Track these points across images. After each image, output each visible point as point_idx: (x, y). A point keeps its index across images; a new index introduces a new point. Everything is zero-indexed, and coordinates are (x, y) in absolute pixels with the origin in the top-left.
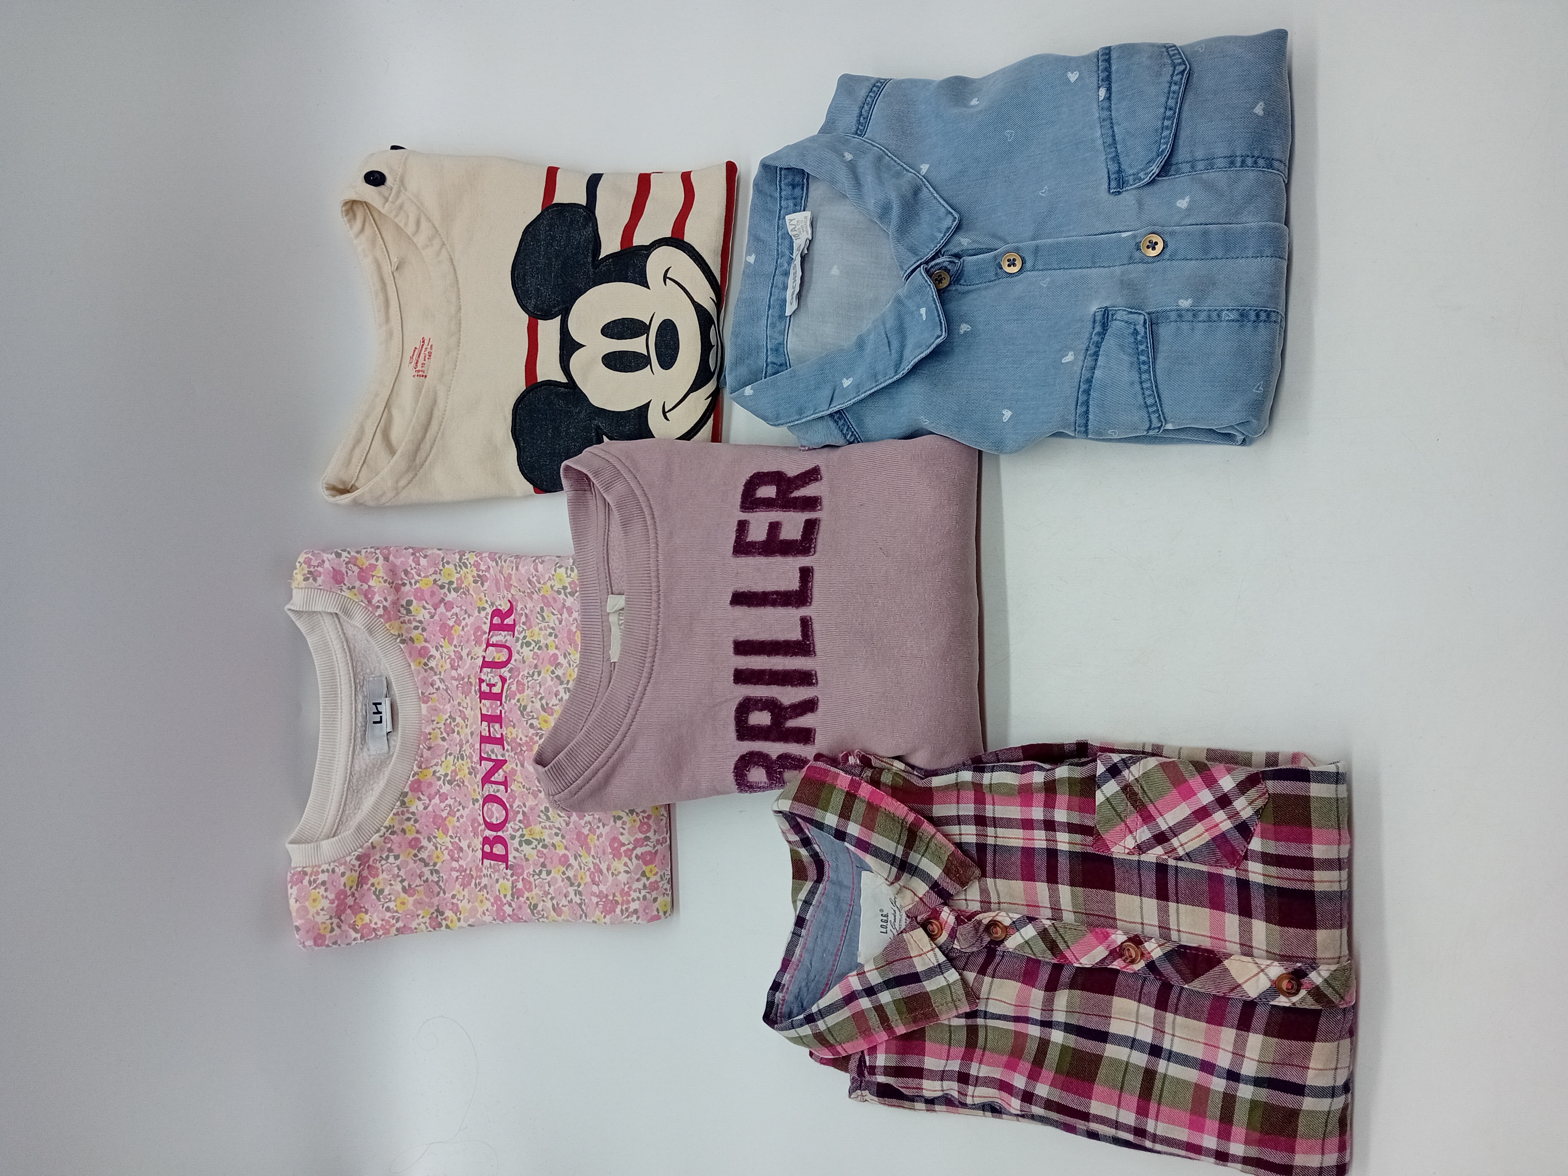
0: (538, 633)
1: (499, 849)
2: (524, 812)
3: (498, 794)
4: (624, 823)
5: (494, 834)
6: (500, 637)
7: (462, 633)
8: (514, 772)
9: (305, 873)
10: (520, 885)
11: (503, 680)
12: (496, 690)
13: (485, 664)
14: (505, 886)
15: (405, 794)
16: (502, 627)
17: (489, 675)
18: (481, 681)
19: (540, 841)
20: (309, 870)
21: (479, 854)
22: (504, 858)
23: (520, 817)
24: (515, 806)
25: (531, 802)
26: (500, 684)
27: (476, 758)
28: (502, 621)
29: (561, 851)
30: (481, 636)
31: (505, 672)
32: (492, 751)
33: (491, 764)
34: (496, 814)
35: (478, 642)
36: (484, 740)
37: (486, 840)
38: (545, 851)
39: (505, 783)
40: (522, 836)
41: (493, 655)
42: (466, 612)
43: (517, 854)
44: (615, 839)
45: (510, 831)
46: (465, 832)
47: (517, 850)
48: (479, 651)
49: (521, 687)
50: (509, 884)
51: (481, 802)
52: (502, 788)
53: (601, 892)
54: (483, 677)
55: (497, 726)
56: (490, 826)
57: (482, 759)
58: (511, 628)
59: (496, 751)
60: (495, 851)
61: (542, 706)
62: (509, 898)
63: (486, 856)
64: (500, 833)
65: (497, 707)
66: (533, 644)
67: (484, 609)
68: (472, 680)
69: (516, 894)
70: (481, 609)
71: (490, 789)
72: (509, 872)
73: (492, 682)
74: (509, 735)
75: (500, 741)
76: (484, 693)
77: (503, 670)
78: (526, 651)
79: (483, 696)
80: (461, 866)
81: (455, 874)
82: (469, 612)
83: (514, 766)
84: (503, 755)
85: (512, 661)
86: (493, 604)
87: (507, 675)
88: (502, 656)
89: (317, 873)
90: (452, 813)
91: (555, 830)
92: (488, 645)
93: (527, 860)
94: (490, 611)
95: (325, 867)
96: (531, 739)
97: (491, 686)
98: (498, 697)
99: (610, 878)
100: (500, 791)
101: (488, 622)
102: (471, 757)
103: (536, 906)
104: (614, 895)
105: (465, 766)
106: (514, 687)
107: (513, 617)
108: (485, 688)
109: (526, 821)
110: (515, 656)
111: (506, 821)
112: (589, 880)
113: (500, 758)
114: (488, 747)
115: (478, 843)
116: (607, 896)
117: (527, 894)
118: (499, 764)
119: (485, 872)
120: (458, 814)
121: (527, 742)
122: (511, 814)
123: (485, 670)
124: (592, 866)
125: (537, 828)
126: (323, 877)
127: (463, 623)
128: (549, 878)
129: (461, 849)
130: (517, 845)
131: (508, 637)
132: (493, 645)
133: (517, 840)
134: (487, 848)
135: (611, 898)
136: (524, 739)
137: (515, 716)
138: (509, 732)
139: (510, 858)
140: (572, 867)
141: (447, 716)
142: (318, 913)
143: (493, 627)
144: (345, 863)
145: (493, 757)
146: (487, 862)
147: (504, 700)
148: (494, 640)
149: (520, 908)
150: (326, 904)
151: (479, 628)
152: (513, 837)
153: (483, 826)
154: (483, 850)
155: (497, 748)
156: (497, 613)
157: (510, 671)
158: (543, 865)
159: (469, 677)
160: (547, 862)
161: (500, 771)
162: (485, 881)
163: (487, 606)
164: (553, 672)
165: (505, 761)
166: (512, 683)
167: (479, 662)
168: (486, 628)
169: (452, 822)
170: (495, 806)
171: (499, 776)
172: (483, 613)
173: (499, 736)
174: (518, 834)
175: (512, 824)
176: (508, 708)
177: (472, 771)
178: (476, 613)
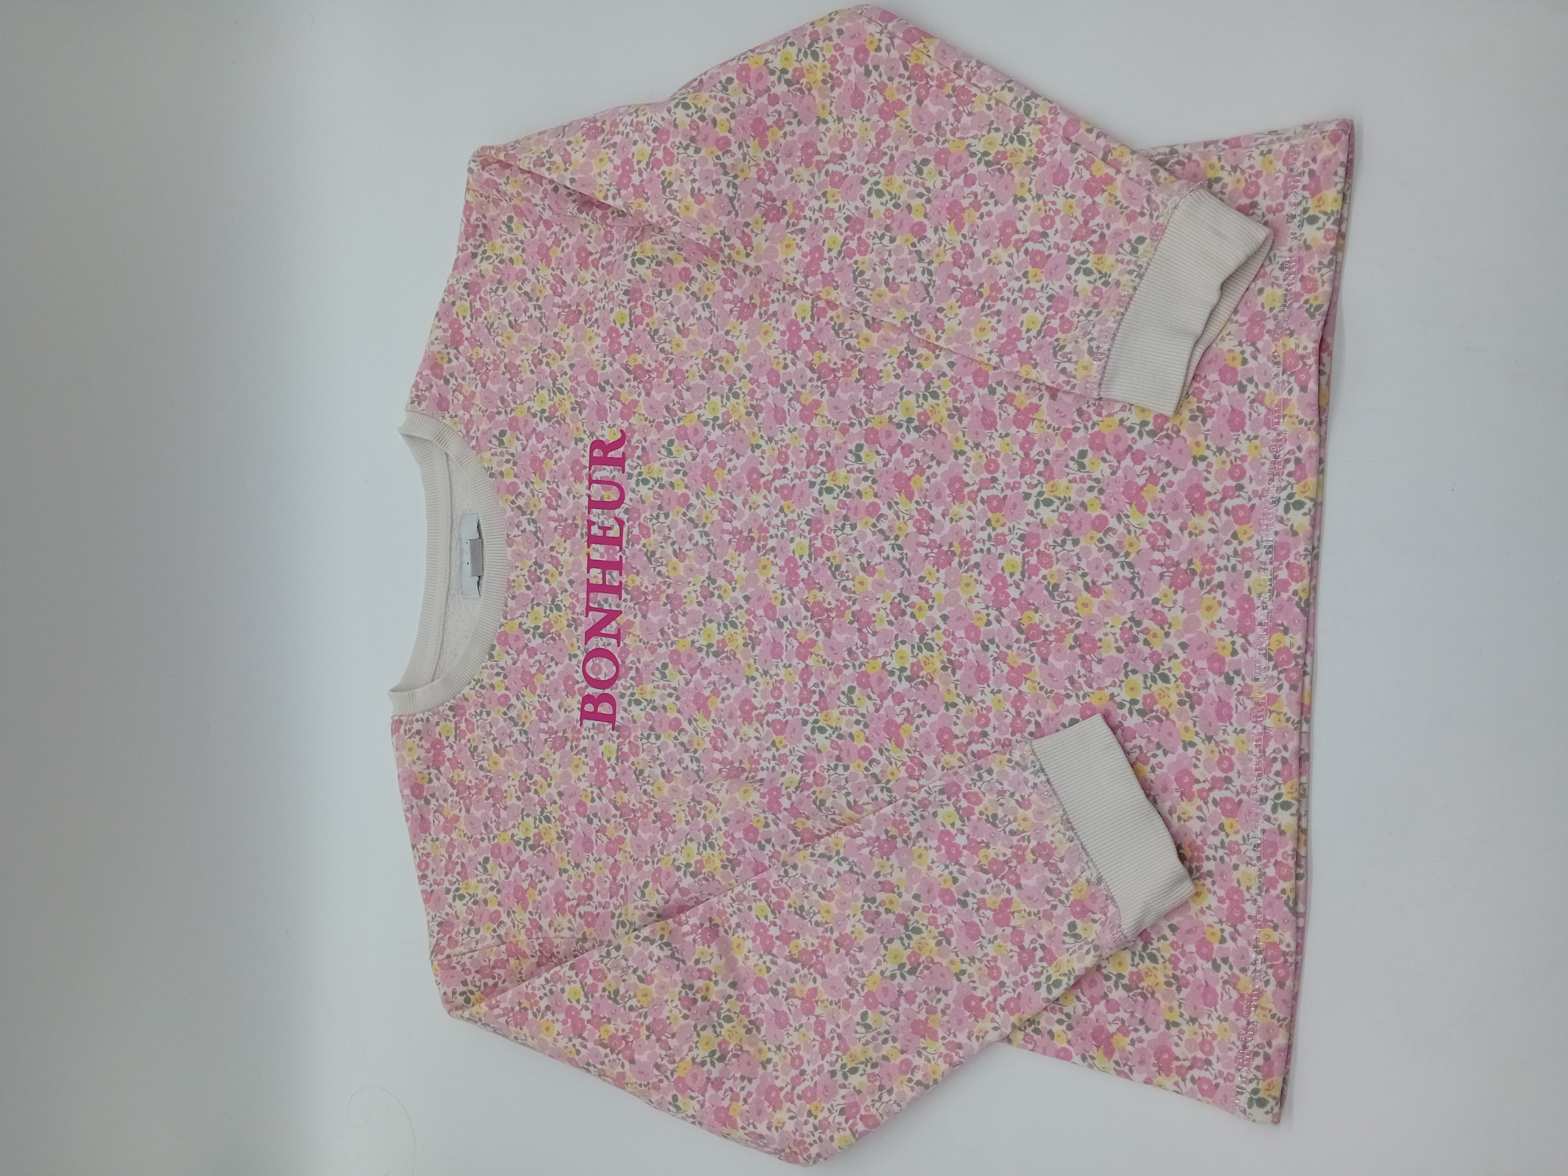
0: (657, 469)
1: (605, 708)
2: (637, 669)
3: (609, 648)
4: (758, 685)
5: (601, 691)
6: (604, 472)
7: (555, 468)
8: (630, 624)
9: (401, 722)
10: (626, 749)
11: (621, 523)
12: (614, 533)
13: (593, 505)
14: (609, 748)
15: (493, 647)
16: (604, 461)
17: (597, 515)
18: (591, 523)
19: (649, 702)
20: (404, 719)
21: (577, 714)
22: (610, 719)
23: (633, 673)
24: (628, 661)
25: (646, 658)
26: (617, 527)
27: (580, 608)
28: (606, 453)
29: (672, 714)
30: (581, 471)
31: (619, 512)
32: (606, 601)
33: (603, 615)
34: (605, 669)
35: (578, 478)
36: (592, 588)
37: (587, 699)
38: (654, 713)
39: (617, 637)
40: (633, 694)
41: (599, 493)
42: (559, 443)
43: (625, 715)
44: (747, 701)
45: (620, 688)
46: (556, 690)
47: (625, 710)
48: (582, 488)
49: (645, 531)
50: (615, 746)
51: (582, 657)
52: (614, 641)
53: (725, 758)
54: (594, 519)
55: (615, 573)
56: (593, 682)
57: (589, 609)
58: (620, 463)
59: (611, 602)
60: (600, 709)
61: (674, 551)
62: (613, 761)
63: (585, 715)
64: (607, 691)
65: (615, 553)
66: (652, 482)
67: (582, 440)
68: (579, 521)
69: (621, 757)
70: (578, 440)
71: (597, 642)
72: (615, 733)
73: (606, 524)
74: (630, 584)
75: (617, 590)
76: (595, 536)
77: (617, 511)
78: (643, 489)
79: (592, 540)
80: (550, 728)
81: (543, 736)
82: (563, 443)
83: (631, 617)
84: (618, 606)
85: (627, 501)
86: (592, 434)
87: (624, 517)
88: (612, 495)
89: (412, 722)
90: (541, 670)
91: (669, 690)
92: (591, 482)
93: (635, 722)
94: (588, 442)
95: (419, 716)
96: (659, 588)
97: (605, 529)
98: (617, 541)
99: (738, 744)
100: (612, 645)
101: (587, 454)
102: (572, 607)
103: (642, 772)
104: (741, 762)
105: (564, 618)
106: (636, 531)
107: (622, 449)
108: (595, 530)
109: (639, 679)
110: (629, 495)
111: (616, 677)
112: (708, 745)
113: (614, 608)
114: (601, 596)
115: (574, 703)
116: (732, 763)
117: (632, 759)
118: (612, 615)
119: (585, 733)
120: (548, 671)
121: (653, 591)
122: (622, 670)
123: (594, 511)
124: (712, 731)
125: (649, 687)
126: (417, 726)
127: (556, 456)
128: (659, 743)
129: (550, 710)
130: (625, 705)
131: (616, 473)
132: (597, 482)
133: (627, 698)
134: (589, 708)
135: (737, 765)
136: (651, 587)
137: (640, 562)
138: (630, 580)
139: (618, 718)
140: (686, 733)
141: (531, 563)
142: (414, 763)
143: (593, 461)
144: (438, 713)
145: (606, 607)
146: (588, 723)
147: (624, 544)
148: (597, 475)
149: (624, 773)
150: (422, 753)
151: (576, 462)
152: (622, 696)
153: (584, 684)
154: (582, 710)
155: (612, 598)
156: (597, 444)
157: (626, 511)
158: (652, 728)
159: (574, 518)
160: (656, 726)
161: (613, 623)
162: (584, 743)
163: (584, 436)
164: (685, 514)
165: (620, 612)
166: (633, 526)
167: (585, 501)
168: (586, 461)
169: (541, 680)
170: (604, 662)
171: (611, 628)
172: (581, 445)
173: (616, 584)
174: (628, 692)
175: (622, 681)
176: (628, 553)
177: (574, 623)
178: (573, 445)
